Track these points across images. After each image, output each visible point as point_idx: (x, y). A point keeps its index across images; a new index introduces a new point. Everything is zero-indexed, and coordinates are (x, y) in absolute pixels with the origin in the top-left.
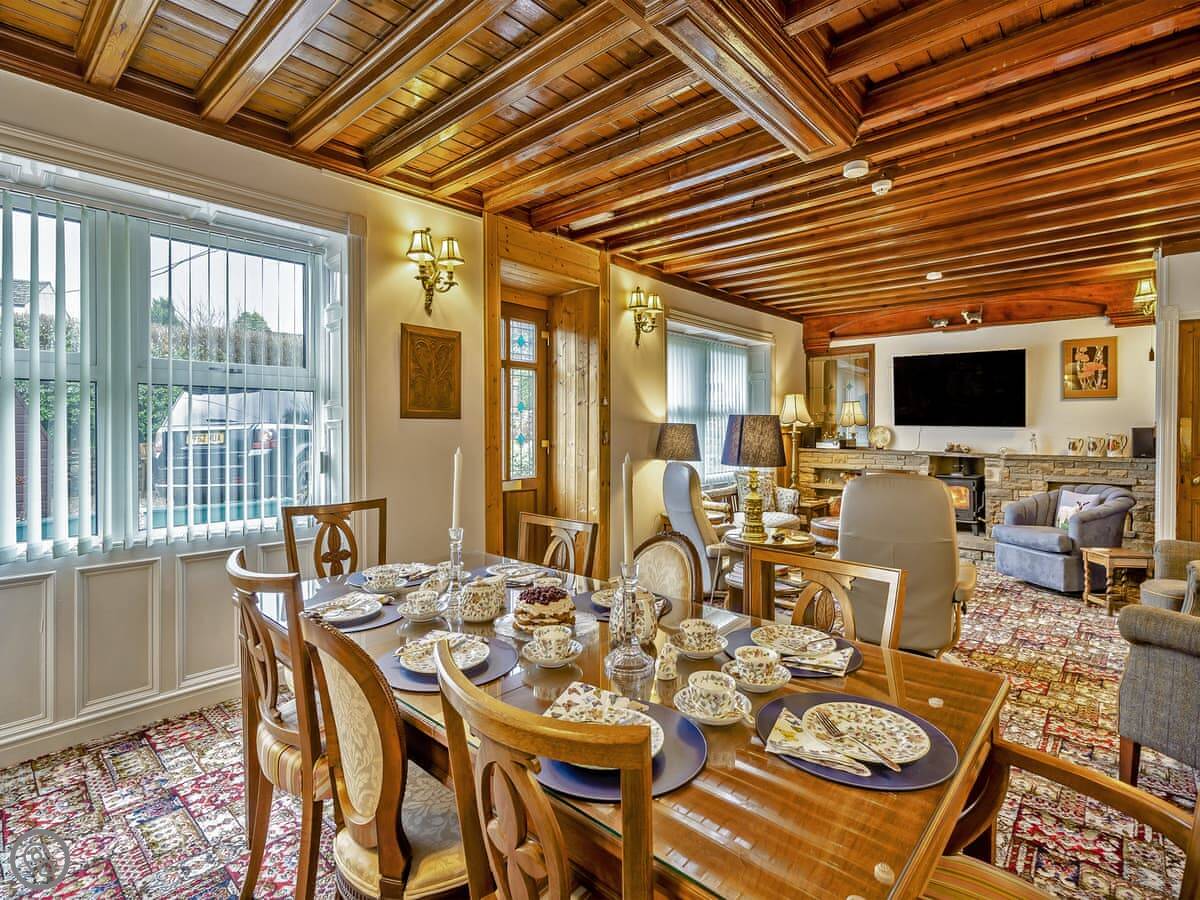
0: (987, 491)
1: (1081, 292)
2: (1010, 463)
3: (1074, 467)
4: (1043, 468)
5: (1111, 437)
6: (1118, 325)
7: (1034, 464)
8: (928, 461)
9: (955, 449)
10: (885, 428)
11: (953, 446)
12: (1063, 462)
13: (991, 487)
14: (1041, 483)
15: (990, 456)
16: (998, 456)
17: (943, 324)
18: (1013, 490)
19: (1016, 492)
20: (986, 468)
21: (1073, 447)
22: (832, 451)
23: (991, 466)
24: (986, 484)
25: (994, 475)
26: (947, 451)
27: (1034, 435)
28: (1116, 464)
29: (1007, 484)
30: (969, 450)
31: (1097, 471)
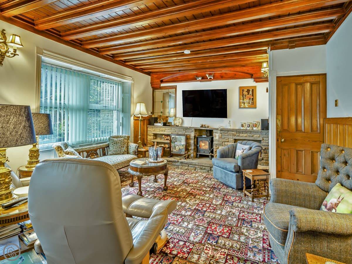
0: (214, 143)
1: (245, 69)
2: (222, 132)
3: (243, 133)
4: (233, 134)
5: (255, 123)
6: (257, 82)
7: (230, 132)
8: (194, 131)
9: (204, 126)
10: (180, 118)
11: (203, 125)
12: (239, 131)
13: (216, 141)
14: (232, 140)
15: (215, 129)
16: (217, 129)
17: (200, 78)
18: (223, 142)
19: (224, 143)
20: (214, 134)
21: (242, 126)
22: (160, 127)
23: (215, 133)
24: (214, 140)
25: (216, 136)
26: (201, 127)
27: (230, 121)
28: (256, 132)
29: (221, 140)
30: (208, 127)
31: (250, 135)
